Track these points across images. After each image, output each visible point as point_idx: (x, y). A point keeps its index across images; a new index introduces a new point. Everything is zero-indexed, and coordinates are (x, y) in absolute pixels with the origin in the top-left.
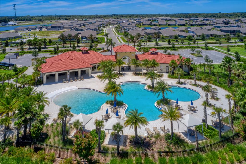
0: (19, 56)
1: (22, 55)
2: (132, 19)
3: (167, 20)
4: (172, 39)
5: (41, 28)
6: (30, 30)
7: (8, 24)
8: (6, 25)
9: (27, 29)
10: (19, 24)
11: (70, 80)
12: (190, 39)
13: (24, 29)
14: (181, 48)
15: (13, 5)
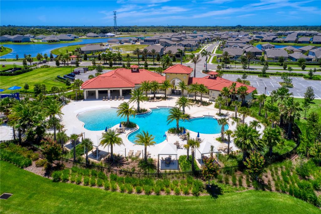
0: (88, 71)
1: (91, 70)
4: (276, 62)
5: (136, 41)
6: (123, 43)
7: (106, 36)
8: (104, 36)
9: (121, 42)
10: (119, 36)
13: (117, 42)
14: (276, 74)
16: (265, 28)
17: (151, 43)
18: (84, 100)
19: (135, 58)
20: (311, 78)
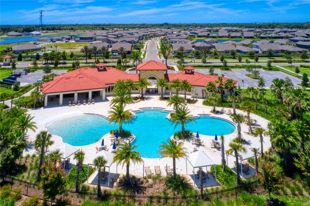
0: (29, 72)
1: (33, 71)
2: (186, 29)
3: (232, 32)
4: (228, 55)
5: (69, 39)
6: (55, 42)
7: (31, 34)
8: (29, 35)
9: (52, 40)
10: (45, 34)
11: (76, 104)
12: (251, 55)
13: (48, 41)
14: (236, 67)
15: (40, 11)
16: (191, 25)
17: (88, 40)
18: (45, 107)
19: (80, 57)
20: (270, 69)
